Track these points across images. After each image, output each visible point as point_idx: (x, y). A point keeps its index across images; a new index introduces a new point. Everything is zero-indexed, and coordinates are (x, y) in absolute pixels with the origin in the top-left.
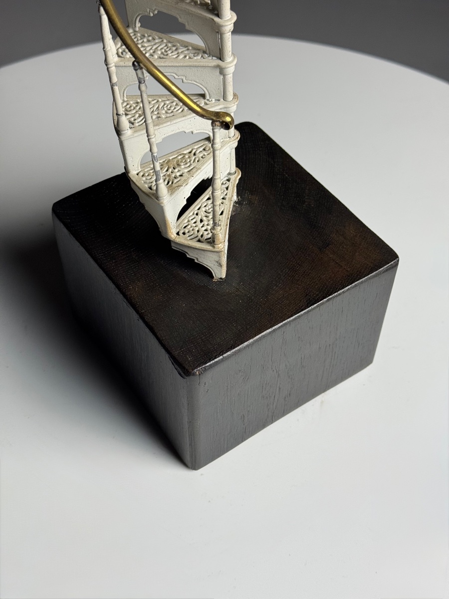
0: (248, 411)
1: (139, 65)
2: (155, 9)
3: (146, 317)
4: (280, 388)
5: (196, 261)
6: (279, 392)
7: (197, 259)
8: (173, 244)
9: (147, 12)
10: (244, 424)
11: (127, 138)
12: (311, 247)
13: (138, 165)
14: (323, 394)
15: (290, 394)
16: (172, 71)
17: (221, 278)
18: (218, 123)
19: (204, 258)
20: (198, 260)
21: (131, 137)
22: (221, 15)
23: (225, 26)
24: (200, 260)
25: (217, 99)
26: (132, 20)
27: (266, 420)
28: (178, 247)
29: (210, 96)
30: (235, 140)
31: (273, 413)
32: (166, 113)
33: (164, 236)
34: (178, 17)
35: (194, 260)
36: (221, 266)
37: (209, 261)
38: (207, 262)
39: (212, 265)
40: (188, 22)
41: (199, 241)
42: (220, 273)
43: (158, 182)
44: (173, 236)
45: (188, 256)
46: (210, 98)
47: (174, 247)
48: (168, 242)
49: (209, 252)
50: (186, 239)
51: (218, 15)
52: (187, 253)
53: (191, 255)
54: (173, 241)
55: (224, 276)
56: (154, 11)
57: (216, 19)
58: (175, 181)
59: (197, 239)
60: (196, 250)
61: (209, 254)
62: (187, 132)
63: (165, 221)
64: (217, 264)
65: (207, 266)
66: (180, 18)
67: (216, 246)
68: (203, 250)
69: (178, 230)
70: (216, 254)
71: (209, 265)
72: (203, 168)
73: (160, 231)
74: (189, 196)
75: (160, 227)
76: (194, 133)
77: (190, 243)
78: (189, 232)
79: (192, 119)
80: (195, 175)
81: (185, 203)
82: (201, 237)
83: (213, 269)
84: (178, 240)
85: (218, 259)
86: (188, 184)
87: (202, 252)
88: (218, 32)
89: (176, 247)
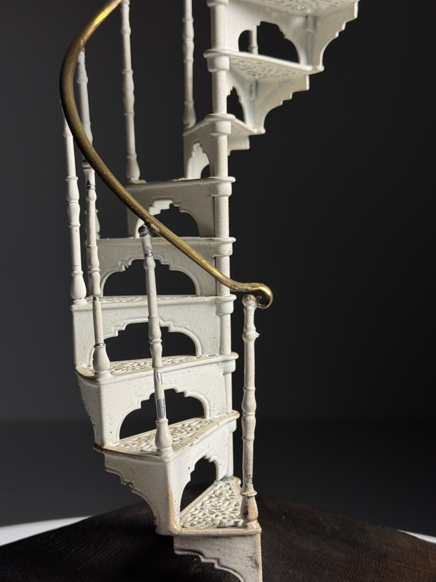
1: (149, 227)
5: (216, 566)
7: (218, 560)
8: (177, 545)
9: (118, 266)
11: (108, 382)
13: (117, 433)
19: (230, 556)
20: (219, 564)
21: (112, 381)
24: (223, 562)
25: (211, 354)
28: (186, 546)
29: (202, 350)
30: (234, 415)
34: (160, 257)
35: (212, 565)
37: (238, 560)
38: (235, 563)
39: (243, 568)
40: (173, 260)
41: (218, 527)
43: (162, 420)
44: (177, 528)
45: (203, 560)
46: (203, 353)
47: (178, 548)
48: (169, 540)
49: (239, 540)
50: (198, 529)
51: (215, 236)
52: (201, 554)
53: (209, 554)
54: (175, 536)
56: (128, 262)
59: (216, 526)
60: (217, 542)
61: (238, 544)
62: (179, 390)
63: (168, 495)
64: (251, 563)
65: (235, 571)
66: (164, 257)
67: (249, 524)
68: (229, 537)
69: (182, 524)
70: (248, 540)
71: (238, 569)
72: (207, 433)
73: (155, 526)
74: (193, 469)
75: (155, 515)
76: (188, 394)
77: (206, 530)
78: (199, 523)
79: (186, 371)
80: (200, 438)
81: (189, 479)
82: (220, 524)
83: (244, 576)
84: (185, 532)
85: (254, 551)
86: (194, 447)
87: (227, 542)
88: (215, 258)
89: (182, 547)
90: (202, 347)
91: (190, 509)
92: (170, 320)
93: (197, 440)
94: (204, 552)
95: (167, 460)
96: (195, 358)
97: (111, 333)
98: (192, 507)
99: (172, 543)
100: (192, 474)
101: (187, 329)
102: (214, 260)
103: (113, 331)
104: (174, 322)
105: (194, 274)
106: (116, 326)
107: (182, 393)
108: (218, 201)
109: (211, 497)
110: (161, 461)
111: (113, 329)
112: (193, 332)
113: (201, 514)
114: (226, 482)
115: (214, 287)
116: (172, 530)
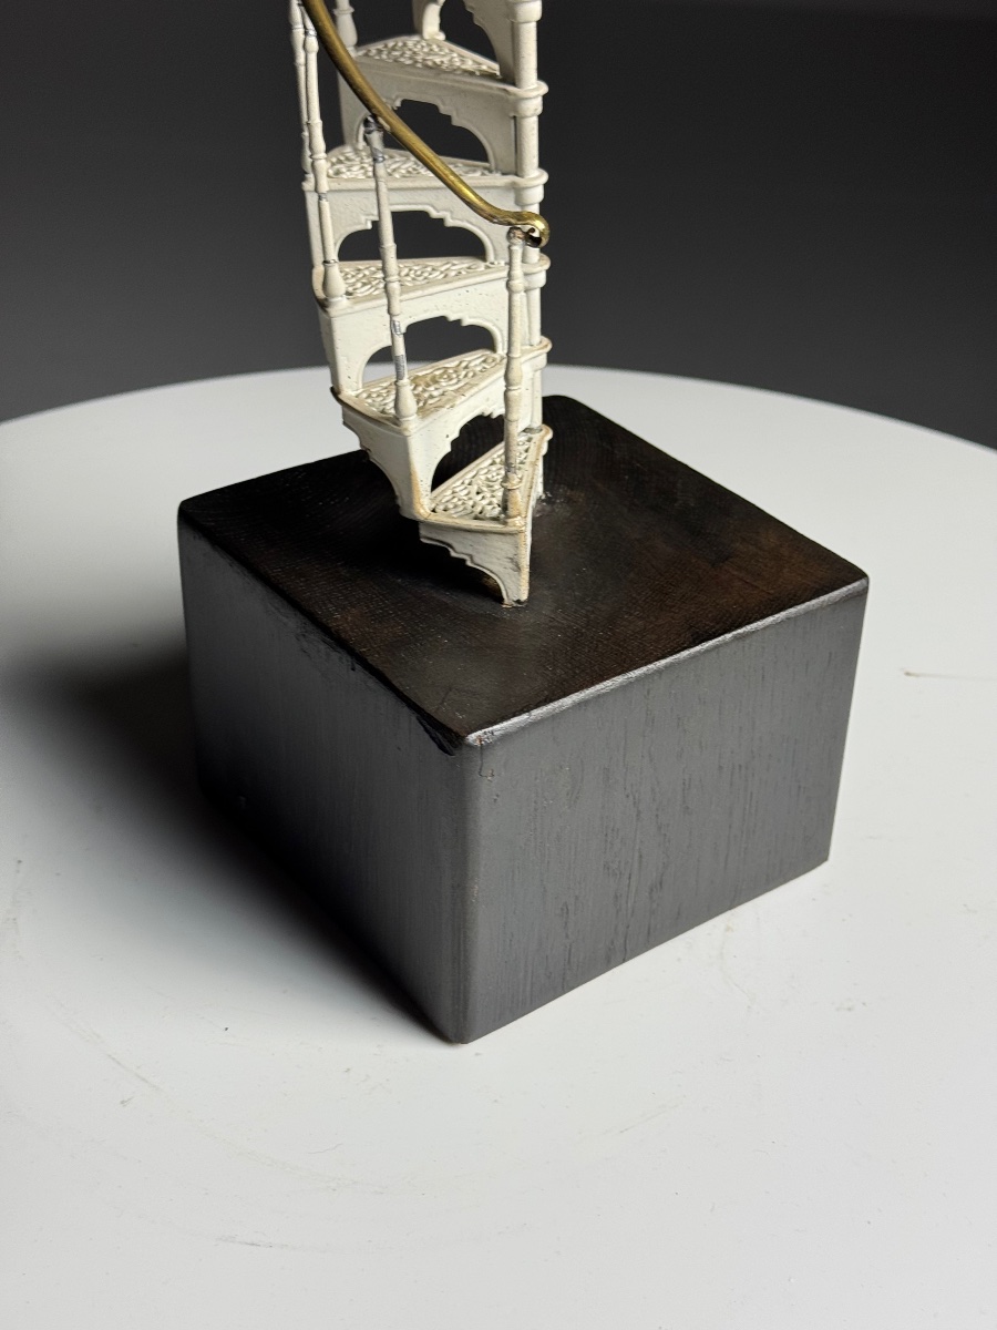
0: (577, 898)
1: (377, 122)
2: (397, 97)
3: (369, 659)
4: (641, 856)
5: (469, 563)
6: (640, 862)
7: (471, 557)
8: (423, 532)
10: (567, 936)
11: (342, 312)
12: (694, 561)
13: (358, 378)
14: (728, 914)
15: (661, 884)
16: (427, 201)
17: (518, 601)
18: (518, 233)
19: (485, 554)
20: (472, 561)
21: (349, 311)
22: (520, 80)
23: (527, 99)
24: (477, 560)
26: (352, 130)
27: (612, 943)
28: (434, 536)
29: (495, 254)
30: (542, 348)
31: (628, 927)
32: (414, 279)
33: (407, 516)
34: (438, 102)
35: (464, 561)
36: (518, 568)
37: (495, 560)
38: (491, 563)
39: (502, 570)
40: (457, 110)
41: (476, 518)
42: (516, 587)
43: (401, 382)
44: (422, 511)
45: (453, 554)
46: (496, 259)
47: (426, 536)
48: (414, 524)
49: (496, 537)
50: (450, 516)
51: (514, 84)
52: (451, 546)
53: (460, 549)
54: (422, 522)
55: (524, 597)
56: (394, 101)
57: (511, 88)
58: (430, 402)
59: (473, 515)
60: (469, 536)
61: (496, 541)
62: (452, 317)
63: (410, 474)
64: (511, 565)
65: (491, 572)
66: (444, 104)
67: (509, 520)
68: (484, 532)
69: (433, 506)
70: (508, 538)
71: (494, 570)
72: (483, 385)
73: (398, 507)
74: (456, 435)
75: (397, 494)
76: (467, 322)
77: (457, 521)
78: (456, 506)
79: (463, 291)
80: (468, 395)
81: (448, 449)
82: (481, 513)
83: (503, 579)
84: (433, 518)
85: (514, 552)
86: (456, 409)
87: (482, 538)
88: (515, 117)
89: (429, 535)
90: (495, 250)
91: (454, 483)
92: (446, 210)
93: (463, 398)
94: (455, 545)
95: (407, 433)
96: (481, 265)
97: (360, 223)
98: (458, 480)
99: (417, 529)
100: (454, 443)
101: (471, 223)
102: (512, 121)
103: (363, 221)
104: (451, 212)
105: (485, 137)
106: (368, 215)
107: (458, 322)
108: (518, 30)
109: (493, 463)
110: (399, 433)
111: (363, 218)
112: (480, 228)
113: (465, 492)
114: (529, 435)
115: (513, 160)
116: (417, 515)
